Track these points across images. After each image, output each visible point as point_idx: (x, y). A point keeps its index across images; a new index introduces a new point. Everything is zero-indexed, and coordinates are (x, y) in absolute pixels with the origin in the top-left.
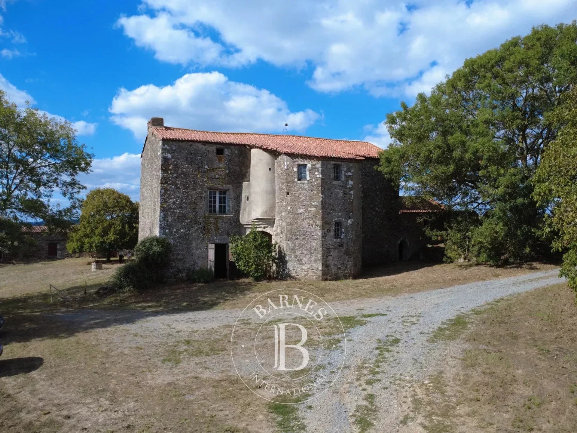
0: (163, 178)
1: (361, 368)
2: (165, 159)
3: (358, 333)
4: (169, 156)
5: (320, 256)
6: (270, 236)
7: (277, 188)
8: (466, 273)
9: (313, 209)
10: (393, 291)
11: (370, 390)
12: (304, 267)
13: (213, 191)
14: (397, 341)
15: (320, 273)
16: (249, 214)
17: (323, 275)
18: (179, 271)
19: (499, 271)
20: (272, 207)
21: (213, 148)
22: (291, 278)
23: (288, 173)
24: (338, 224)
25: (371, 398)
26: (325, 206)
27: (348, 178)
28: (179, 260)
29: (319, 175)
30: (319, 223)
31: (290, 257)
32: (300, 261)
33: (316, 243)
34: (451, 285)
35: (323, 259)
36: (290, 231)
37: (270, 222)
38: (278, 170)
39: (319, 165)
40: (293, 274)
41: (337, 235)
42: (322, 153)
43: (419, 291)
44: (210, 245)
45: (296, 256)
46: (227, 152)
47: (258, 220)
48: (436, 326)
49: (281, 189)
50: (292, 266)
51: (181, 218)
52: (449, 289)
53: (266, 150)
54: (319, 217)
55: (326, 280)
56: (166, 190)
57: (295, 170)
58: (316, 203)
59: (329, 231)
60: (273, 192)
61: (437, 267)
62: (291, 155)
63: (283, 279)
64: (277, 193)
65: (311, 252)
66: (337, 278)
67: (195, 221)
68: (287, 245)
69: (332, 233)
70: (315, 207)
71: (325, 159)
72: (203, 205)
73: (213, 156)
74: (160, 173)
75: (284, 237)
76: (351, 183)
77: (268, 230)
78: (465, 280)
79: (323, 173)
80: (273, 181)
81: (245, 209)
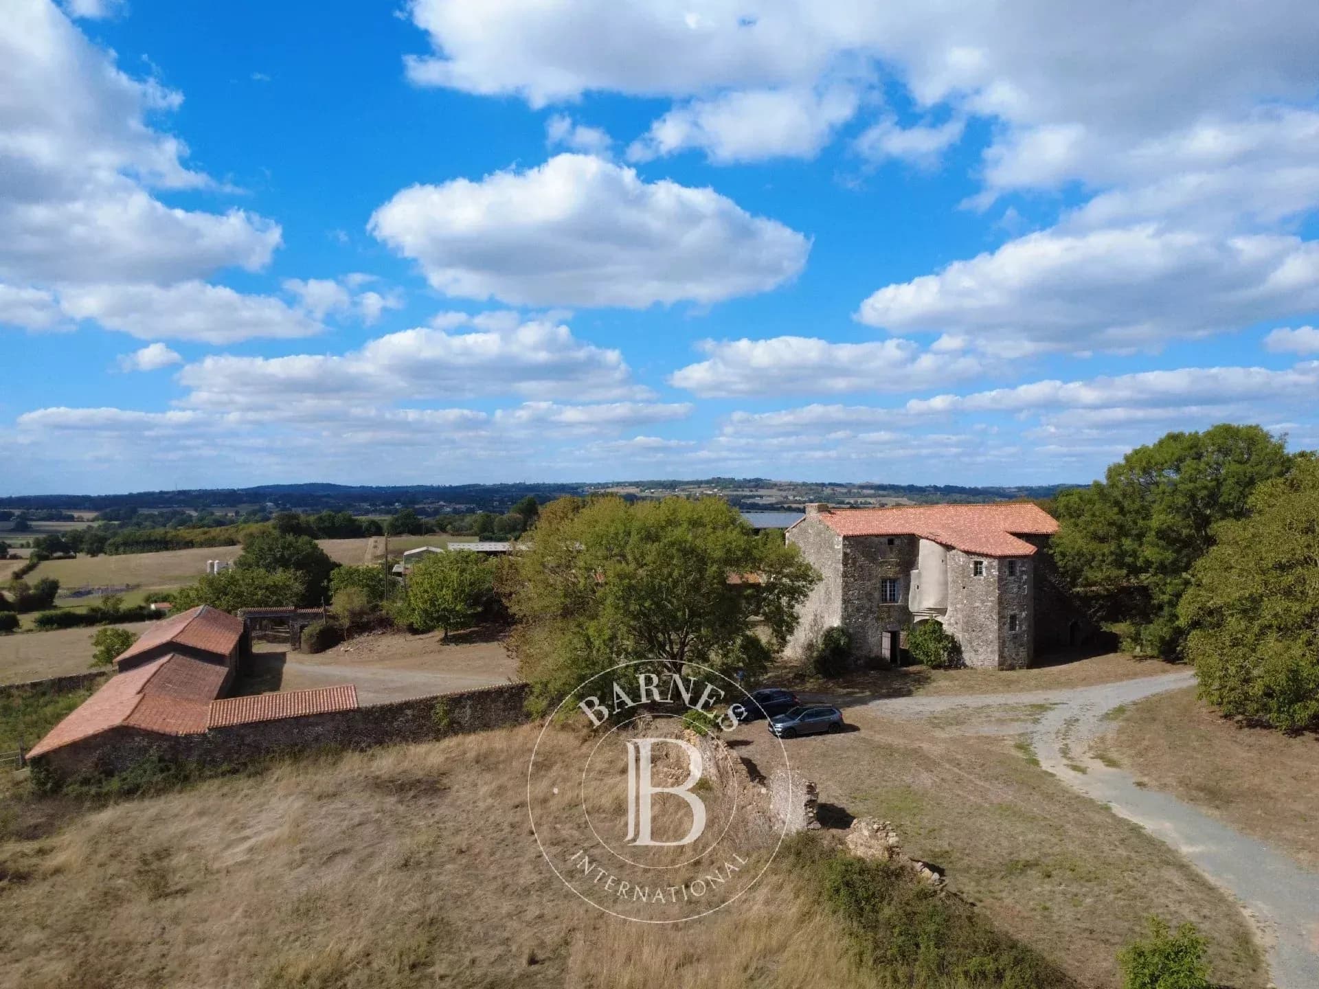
0: (844, 572)
1: (1057, 733)
2: (845, 554)
3: (1050, 715)
4: (848, 551)
5: (996, 648)
6: (941, 624)
7: (950, 579)
8: (1139, 666)
9: (990, 604)
10: (1070, 684)
11: (1065, 742)
12: (981, 658)
13: (884, 581)
14: (1077, 720)
15: (996, 664)
16: (920, 603)
17: (1000, 665)
18: (858, 659)
19: (1168, 666)
20: (945, 598)
21: (885, 540)
22: (966, 666)
23: (964, 568)
24: (1013, 618)
25: (1067, 745)
26: (1001, 601)
27: (1023, 572)
28: (858, 649)
29: (995, 573)
30: (996, 617)
31: (966, 647)
32: (976, 651)
33: (992, 636)
34: (1121, 680)
35: (1000, 650)
36: (967, 623)
37: (943, 611)
38: (950, 563)
39: (995, 563)
40: (968, 663)
41: (1012, 628)
42: (999, 553)
43: (1092, 684)
44: (884, 634)
45: (972, 647)
46: (897, 542)
47: (931, 609)
48: (1104, 712)
49: (954, 582)
50: (968, 657)
51: (858, 610)
52: (1118, 684)
53: (941, 544)
54: (996, 611)
55: (1002, 670)
56: (846, 582)
57: (972, 566)
58: (992, 599)
59: (1004, 624)
60: (946, 583)
61: (1111, 655)
62: (967, 553)
63: (957, 667)
64: (950, 585)
65: (987, 642)
66: (1012, 668)
67: (870, 611)
68: (964, 636)
69: (1007, 626)
70: (991, 601)
71: (1001, 558)
72: (877, 595)
73: (886, 547)
74: (841, 567)
75: (960, 628)
76: (1025, 577)
77: (939, 619)
78: (1135, 675)
79: (999, 570)
80: (946, 572)
81: (914, 598)
